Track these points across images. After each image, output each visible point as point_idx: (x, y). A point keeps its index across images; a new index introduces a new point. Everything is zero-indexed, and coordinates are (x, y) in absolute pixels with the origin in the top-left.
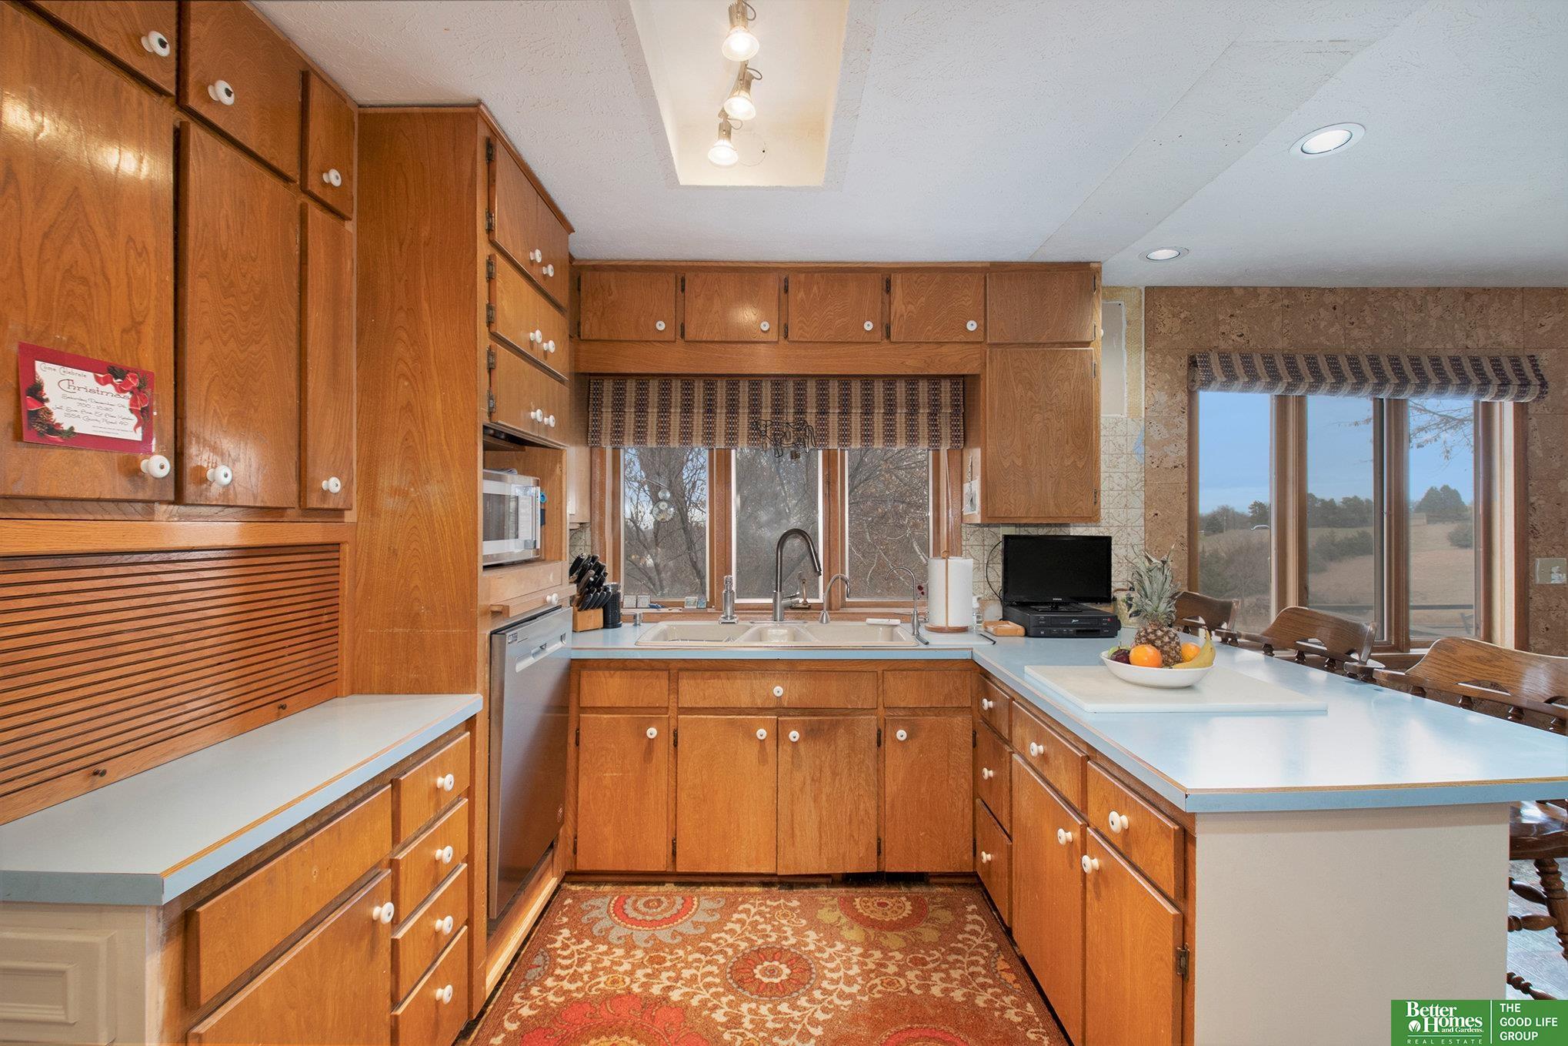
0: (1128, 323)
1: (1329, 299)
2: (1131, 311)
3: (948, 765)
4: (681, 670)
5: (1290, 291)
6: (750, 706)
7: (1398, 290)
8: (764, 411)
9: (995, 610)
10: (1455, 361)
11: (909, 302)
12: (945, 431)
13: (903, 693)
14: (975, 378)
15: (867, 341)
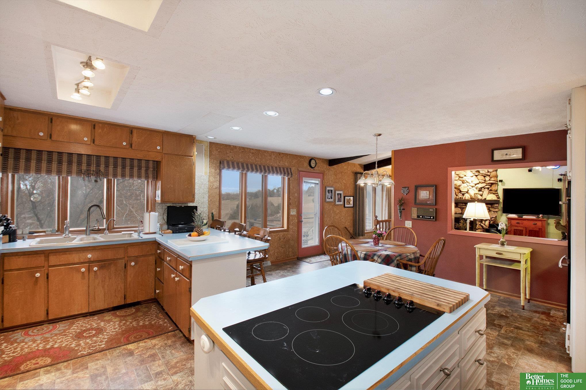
0: (205, 151)
1: (252, 151)
2: (205, 148)
3: (148, 270)
4: (50, 253)
5: (243, 148)
6: (78, 262)
7: (266, 151)
8: (83, 165)
9: (166, 227)
10: (276, 168)
11: (139, 138)
12: (151, 175)
13: (133, 252)
14: (160, 162)
15: (124, 148)
